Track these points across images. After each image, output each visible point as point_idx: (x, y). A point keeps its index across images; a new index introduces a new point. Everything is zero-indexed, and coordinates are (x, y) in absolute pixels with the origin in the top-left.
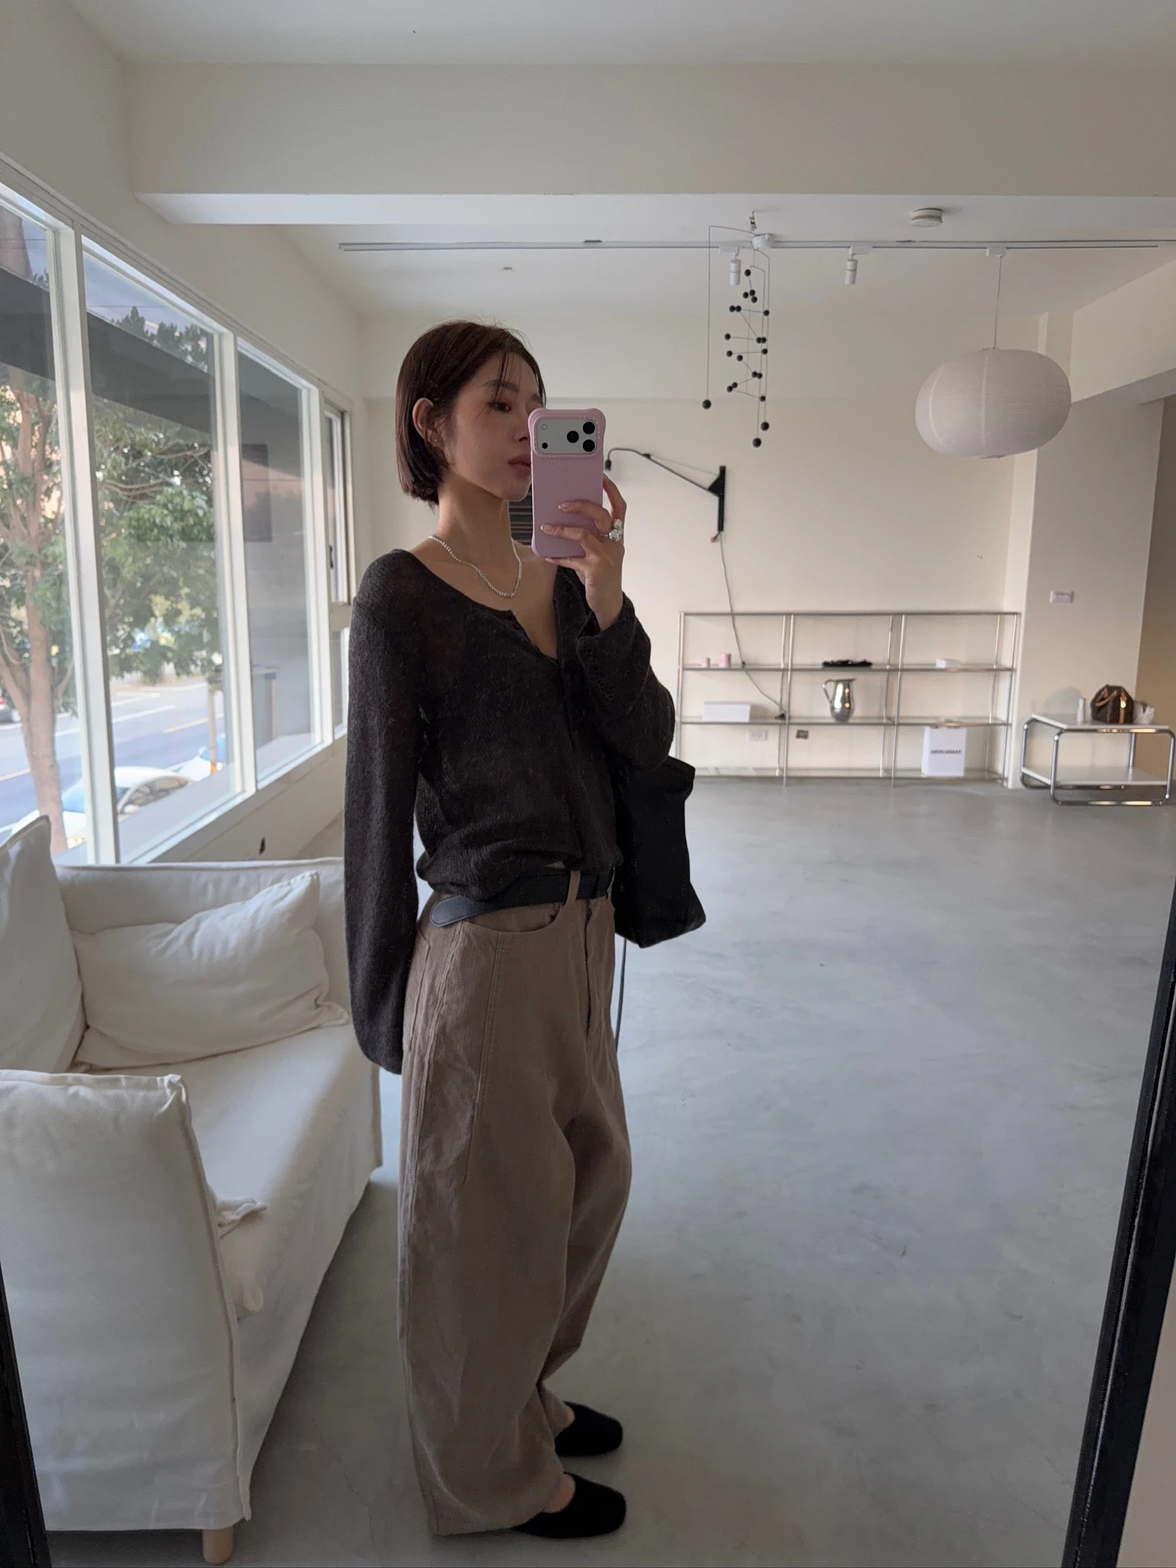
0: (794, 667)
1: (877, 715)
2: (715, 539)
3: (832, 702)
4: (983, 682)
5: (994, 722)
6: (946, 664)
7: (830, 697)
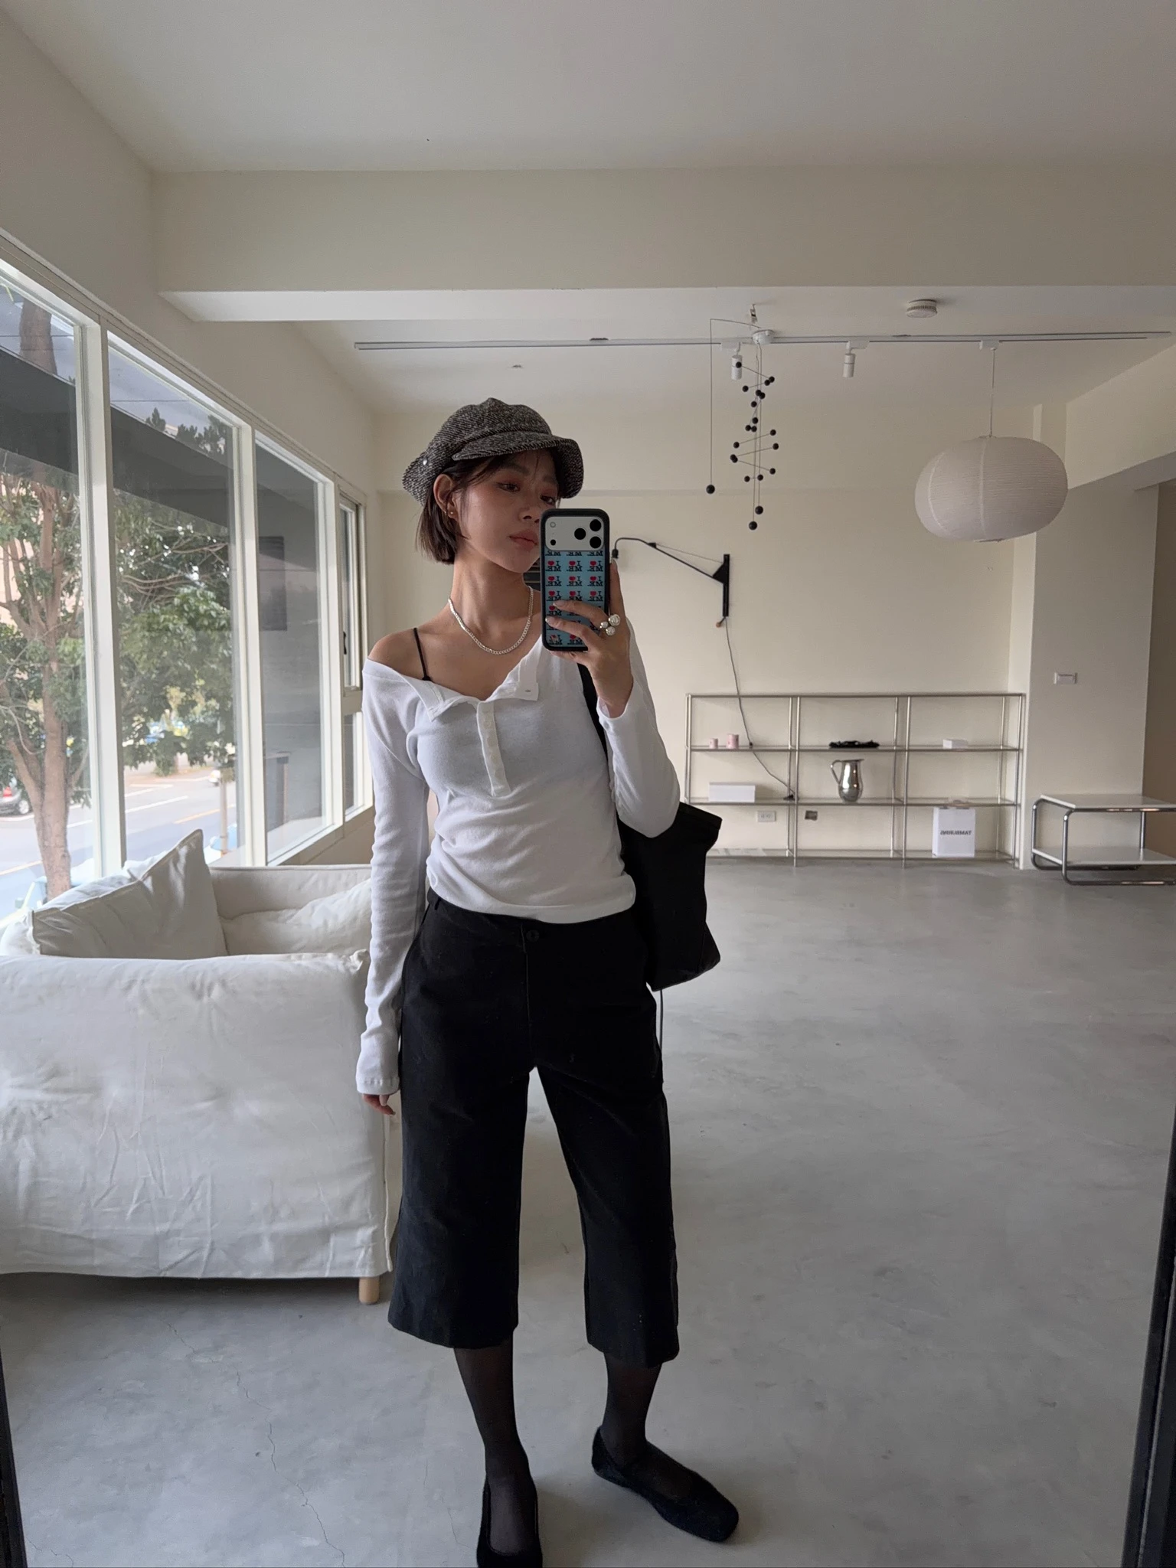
0: (801, 748)
1: (884, 794)
2: (720, 624)
3: (840, 782)
4: (991, 762)
5: (1003, 802)
6: (953, 745)
7: (839, 777)
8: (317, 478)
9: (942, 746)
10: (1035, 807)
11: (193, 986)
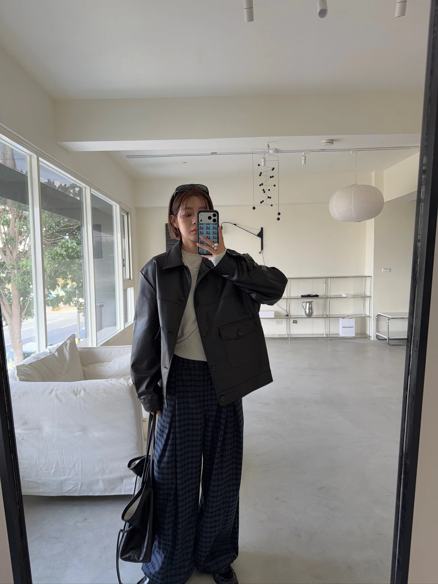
0: (291, 298)
1: (322, 314)
2: (260, 253)
3: (305, 310)
4: (360, 301)
5: (365, 316)
6: (346, 295)
7: (305, 308)
8: (113, 204)
9: (342, 296)
10: (376, 317)
11: (74, 391)
